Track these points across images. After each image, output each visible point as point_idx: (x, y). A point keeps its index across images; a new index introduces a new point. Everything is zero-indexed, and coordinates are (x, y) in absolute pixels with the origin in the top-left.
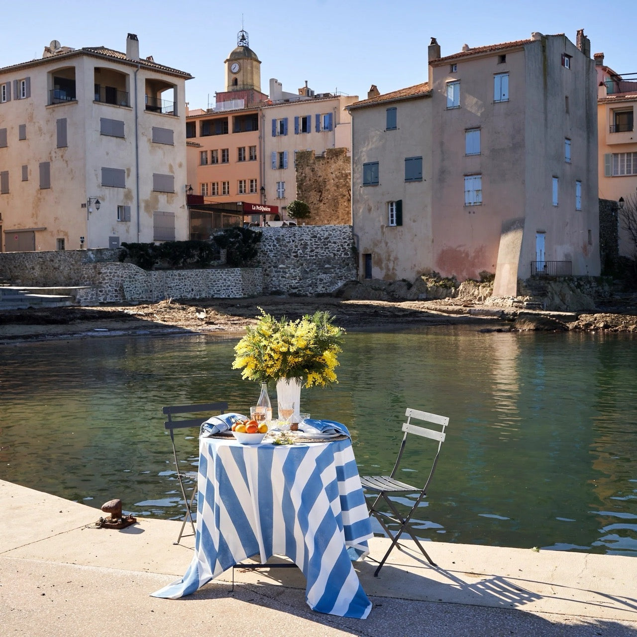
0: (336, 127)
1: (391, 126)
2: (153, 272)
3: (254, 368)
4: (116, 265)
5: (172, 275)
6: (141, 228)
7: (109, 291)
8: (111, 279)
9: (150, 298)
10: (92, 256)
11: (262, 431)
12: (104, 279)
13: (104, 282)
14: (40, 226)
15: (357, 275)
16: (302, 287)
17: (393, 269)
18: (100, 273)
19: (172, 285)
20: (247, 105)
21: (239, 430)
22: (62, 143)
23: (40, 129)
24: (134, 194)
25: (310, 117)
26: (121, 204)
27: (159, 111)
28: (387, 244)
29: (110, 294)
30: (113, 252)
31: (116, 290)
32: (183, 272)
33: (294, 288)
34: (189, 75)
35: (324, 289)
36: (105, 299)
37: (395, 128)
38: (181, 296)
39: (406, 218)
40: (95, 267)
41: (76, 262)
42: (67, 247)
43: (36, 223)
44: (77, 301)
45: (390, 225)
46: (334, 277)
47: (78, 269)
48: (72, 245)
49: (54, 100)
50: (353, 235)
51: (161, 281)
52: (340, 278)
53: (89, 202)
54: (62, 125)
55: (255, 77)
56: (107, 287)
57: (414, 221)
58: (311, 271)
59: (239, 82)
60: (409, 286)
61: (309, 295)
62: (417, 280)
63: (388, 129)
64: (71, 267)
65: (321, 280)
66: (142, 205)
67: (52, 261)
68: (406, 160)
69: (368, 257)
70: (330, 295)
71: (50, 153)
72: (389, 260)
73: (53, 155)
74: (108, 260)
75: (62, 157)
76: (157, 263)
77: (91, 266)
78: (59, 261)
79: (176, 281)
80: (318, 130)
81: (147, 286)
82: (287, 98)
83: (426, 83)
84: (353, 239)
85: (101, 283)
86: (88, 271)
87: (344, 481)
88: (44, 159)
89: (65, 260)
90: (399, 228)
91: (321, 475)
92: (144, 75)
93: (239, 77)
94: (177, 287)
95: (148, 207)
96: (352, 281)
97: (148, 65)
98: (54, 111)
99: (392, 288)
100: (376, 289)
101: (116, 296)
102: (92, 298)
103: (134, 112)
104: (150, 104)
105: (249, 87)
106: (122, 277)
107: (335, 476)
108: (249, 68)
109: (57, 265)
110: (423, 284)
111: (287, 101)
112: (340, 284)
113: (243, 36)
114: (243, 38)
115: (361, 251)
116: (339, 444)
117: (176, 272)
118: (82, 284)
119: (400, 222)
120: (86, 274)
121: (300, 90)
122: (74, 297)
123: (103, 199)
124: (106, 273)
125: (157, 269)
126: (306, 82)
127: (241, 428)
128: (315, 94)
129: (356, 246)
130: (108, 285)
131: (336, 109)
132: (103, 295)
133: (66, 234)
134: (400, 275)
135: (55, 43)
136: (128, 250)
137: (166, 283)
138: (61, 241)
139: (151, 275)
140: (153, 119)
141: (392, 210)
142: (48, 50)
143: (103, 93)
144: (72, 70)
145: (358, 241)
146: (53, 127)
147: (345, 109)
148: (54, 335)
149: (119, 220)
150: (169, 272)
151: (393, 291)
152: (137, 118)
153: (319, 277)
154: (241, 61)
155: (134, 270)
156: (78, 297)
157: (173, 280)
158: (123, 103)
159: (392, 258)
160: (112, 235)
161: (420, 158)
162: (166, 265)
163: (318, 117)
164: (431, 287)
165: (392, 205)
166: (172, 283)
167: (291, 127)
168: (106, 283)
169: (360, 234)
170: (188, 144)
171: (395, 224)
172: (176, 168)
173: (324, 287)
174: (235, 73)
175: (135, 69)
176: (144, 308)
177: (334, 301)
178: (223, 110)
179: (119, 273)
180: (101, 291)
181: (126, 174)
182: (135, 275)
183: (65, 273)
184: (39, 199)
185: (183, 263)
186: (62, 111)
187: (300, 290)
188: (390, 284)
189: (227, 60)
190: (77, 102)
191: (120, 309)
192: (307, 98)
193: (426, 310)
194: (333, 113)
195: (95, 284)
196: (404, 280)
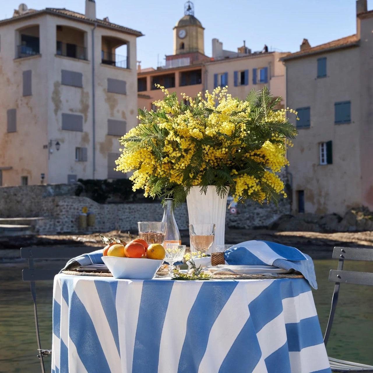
0: (270, 79)
1: (322, 74)
2: (106, 206)
3: (151, 172)
4: (72, 198)
5: (123, 209)
6: (97, 167)
7: (66, 222)
8: (67, 211)
9: (102, 229)
10: (51, 191)
11: (153, 255)
12: (61, 211)
13: (61, 214)
14: (7, 165)
15: (291, 210)
16: (241, 220)
17: (325, 204)
18: (57, 206)
19: (123, 217)
20: (192, 62)
21: (114, 253)
22: (27, 92)
23: (8, 80)
24: (91, 137)
25: (247, 71)
26: (79, 146)
27: (113, 64)
28: (318, 181)
29: (67, 225)
30: (70, 187)
31: (72, 222)
32: (134, 206)
33: (233, 221)
34: (140, 33)
35: (260, 223)
36: (62, 229)
37: (325, 76)
38: (131, 228)
39: (336, 157)
40: (53, 201)
41: (37, 196)
42: (30, 183)
43: (3, 163)
44: (36, 230)
45: (321, 163)
46: (270, 212)
47: (38, 202)
48: (34, 181)
49: (21, 54)
50: (287, 173)
51: (113, 214)
52: (275, 212)
53: (51, 143)
54: (27, 76)
55: (200, 42)
56: (63, 218)
57: (344, 160)
58: (249, 206)
59: (186, 46)
60: (340, 219)
61: (247, 227)
62: (347, 213)
63: (319, 77)
64: (33, 200)
65: (258, 214)
66: (98, 147)
67: (15, 195)
68: (336, 104)
69: (301, 193)
70: (266, 228)
71: (17, 101)
72: (320, 195)
73: (19, 102)
74: (66, 194)
75: (27, 104)
76: (110, 197)
77: (50, 199)
78: (22, 195)
79: (126, 214)
80: (255, 82)
81: (101, 218)
82: (227, 55)
83: (354, 35)
84: (287, 177)
85: (58, 214)
86: (47, 204)
87: (298, 350)
88: (11, 106)
89: (27, 195)
90: (330, 166)
91: (258, 335)
92: (100, 33)
93: (186, 42)
94: (128, 219)
95: (102, 149)
96: (287, 215)
97: (105, 24)
98: (20, 64)
99: (323, 221)
100: (308, 222)
101: (72, 227)
102: (50, 228)
103: (90, 66)
104: (106, 58)
105: (194, 50)
106: (78, 209)
107: (283, 339)
108: (194, 34)
109: (19, 199)
110: (354, 217)
111: (227, 58)
112: (275, 218)
113: (189, 6)
114: (189, 8)
115: (295, 188)
116: (291, 283)
117: (127, 206)
118: (42, 216)
119: (330, 161)
120: (45, 206)
121: (239, 49)
122: (34, 228)
123: (63, 141)
124: (63, 205)
125: (110, 203)
126: (244, 42)
127: (116, 249)
128: (252, 52)
129: (290, 183)
130: (65, 216)
131: (271, 63)
132: (60, 225)
133: (29, 172)
134: (332, 209)
135: (23, 6)
136: (84, 187)
137: (118, 215)
138: (25, 179)
139: (103, 208)
140: (107, 71)
141: (323, 150)
142: (16, 12)
143: (64, 48)
144: (36, 28)
145: (292, 179)
146: (20, 78)
147: (279, 61)
148: (11, 258)
149: (77, 160)
150: (120, 206)
151: (325, 224)
152: (93, 69)
153: (256, 211)
154: (187, 28)
155: (89, 203)
156: (37, 227)
157: (124, 212)
158: (82, 57)
159: (323, 194)
160: (71, 173)
161: (349, 103)
162: (118, 199)
163: (255, 71)
164: (361, 220)
165: (323, 145)
166: (123, 215)
167: (231, 80)
168: (63, 215)
169: (293, 173)
170: (140, 96)
171: (325, 163)
172: (128, 115)
173: (260, 221)
174: (182, 38)
175: (92, 27)
176: (96, 236)
177: (271, 233)
178: (171, 67)
179: (75, 205)
180: (58, 222)
181: (84, 120)
182: (90, 208)
183: (27, 205)
184: (6, 142)
185: (133, 198)
186: (28, 64)
187: (238, 224)
188: (322, 218)
189: (176, 27)
190: (40, 56)
191: (74, 238)
192: (245, 55)
193: (356, 241)
194: (269, 67)
195: (53, 216)
196: (335, 214)
